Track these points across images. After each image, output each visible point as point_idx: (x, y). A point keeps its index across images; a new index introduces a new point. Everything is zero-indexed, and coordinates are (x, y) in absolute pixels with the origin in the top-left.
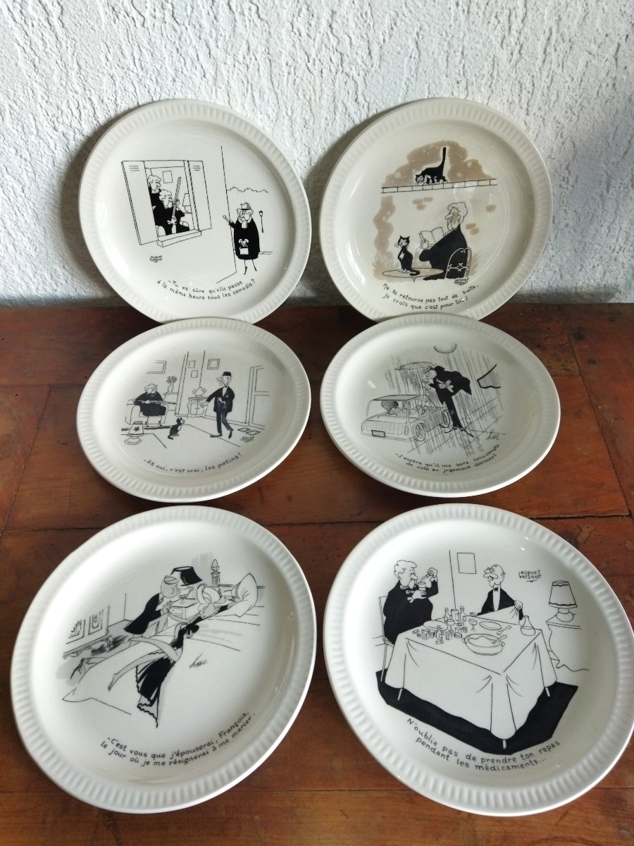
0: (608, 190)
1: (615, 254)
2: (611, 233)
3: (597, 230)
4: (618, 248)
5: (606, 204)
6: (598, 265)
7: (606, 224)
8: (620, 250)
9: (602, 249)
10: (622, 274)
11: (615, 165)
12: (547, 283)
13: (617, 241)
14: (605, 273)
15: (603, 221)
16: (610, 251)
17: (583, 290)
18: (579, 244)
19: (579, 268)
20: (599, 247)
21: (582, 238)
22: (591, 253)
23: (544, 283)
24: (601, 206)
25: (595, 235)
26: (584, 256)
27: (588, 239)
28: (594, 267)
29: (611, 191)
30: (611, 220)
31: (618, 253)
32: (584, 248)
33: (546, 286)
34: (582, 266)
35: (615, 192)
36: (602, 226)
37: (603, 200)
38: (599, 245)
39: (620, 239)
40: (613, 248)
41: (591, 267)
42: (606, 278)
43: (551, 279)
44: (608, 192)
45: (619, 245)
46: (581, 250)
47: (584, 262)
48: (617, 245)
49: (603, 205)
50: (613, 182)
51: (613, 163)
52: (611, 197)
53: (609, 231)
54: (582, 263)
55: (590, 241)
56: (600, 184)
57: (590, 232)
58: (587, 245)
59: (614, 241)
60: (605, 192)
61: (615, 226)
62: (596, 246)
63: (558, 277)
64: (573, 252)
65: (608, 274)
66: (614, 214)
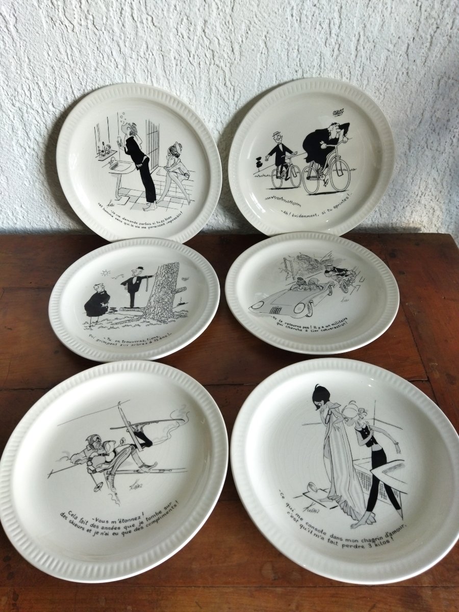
0: (409, 149)
1: (418, 198)
2: (415, 182)
3: (404, 180)
4: (420, 194)
5: (409, 160)
6: (407, 206)
7: (410, 176)
8: (422, 195)
9: (408, 194)
10: (425, 213)
11: (413, 131)
12: (370, 219)
13: (419, 188)
14: (412, 212)
15: (407, 173)
16: (415, 196)
17: (397, 225)
18: (392, 190)
19: (393, 208)
20: (406, 193)
21: (394, 186)
22: (401, 197)
23: (369, 220)
24: (405, 162)
25: (402, 184)
26: (396, 199)
27: (397, 187)
28: (404, 208)
29: (412, 151)
30: (414, 173)
31: (420, 197)
32: (395, 193)
33: (370, 222)
34: (395, 207)
35: (415, 152)
36: (407, 177)
37: (406, 157)
38: (406, 191)
39: (421, 187)
40: (416, 194)
41: (402, 208)
42: (413, 216)
43: (374, 216)
44: (410, 152)
45: (421, 191)
46: (393, 194)
47: (396, 204)
48: (420, 191)
49: (407, 161)
50: (413, 144)
51: (412, 130)
52: (413, 155)
53: (413, 181)
54: (395, 205)
55: (400, 188)
56: (404, 146)
57: (399, 181)
58: (398, 191)
59: (417, 188)
60: (408, 152)
61: (417, 177)
62: (404, 192)
63: (379, 215)
64: (388, 197)
65: (414, 213)
66: (415, 168)
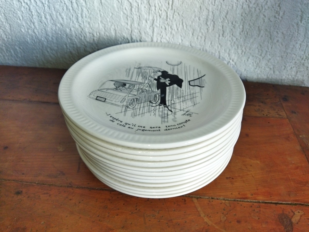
0: (301, 21)
1: (303, 61)
2: (302, 48)
3: (294, 46)
4: (305, 57)
5: (300, 29)
6: (294, 67)
7: (299, 42)
8: (306, 59)
9: (296, 57)
10: (306, 74)
11: (306, 5)
12: (266, 75)
13: (305, 53)
14: (297, 72)
15: (297, 40)
16: (301, 59)
17: (285, 81)
18: (284, 53)
19: (283, 67)
20: (295, 56)
21: (286, 49)
22: (290, 59)
23: (265, 75)
24: (297, 31)
25: (293, 48)
26: (287, 60)
27: (289, 51)
28: (291, 68)
29: (303, 22)
30: (302, 40)
31: (305, 60)
32: (286, 56)
33: (265, 77)
34: (285, 66)
35: (305, 23)
36: (297, 43)
37: (298, 27)
38: (295, 54)
39: (306, 52)
40: (302, 57)
41: (290, 68)
42: (298, 75)
43: (269, 73)
44: (301, 22)
45: (306, 56)
46: (285, 57)
47: (286, 64)
48: (305, 56)
49: (298, 30)
50: (305, 16)
51: (305, 4)
52: (303, 25)
53: (301, 47)
54: (285, 65)
55: (290, 52)
56: (297, 17)
57: (291, 46)
58: (289, 54)
59: (303, 53)
60: (300, 22)
61: (304, 44)
62: (293, 55)
63: (272, 72)
64: (281, 58)
65: (299, 73)
66: (304, 36)
